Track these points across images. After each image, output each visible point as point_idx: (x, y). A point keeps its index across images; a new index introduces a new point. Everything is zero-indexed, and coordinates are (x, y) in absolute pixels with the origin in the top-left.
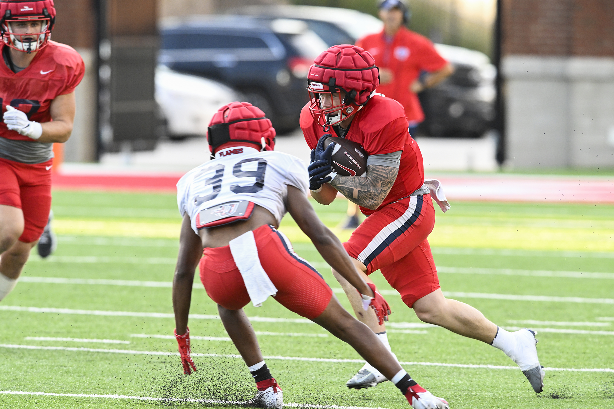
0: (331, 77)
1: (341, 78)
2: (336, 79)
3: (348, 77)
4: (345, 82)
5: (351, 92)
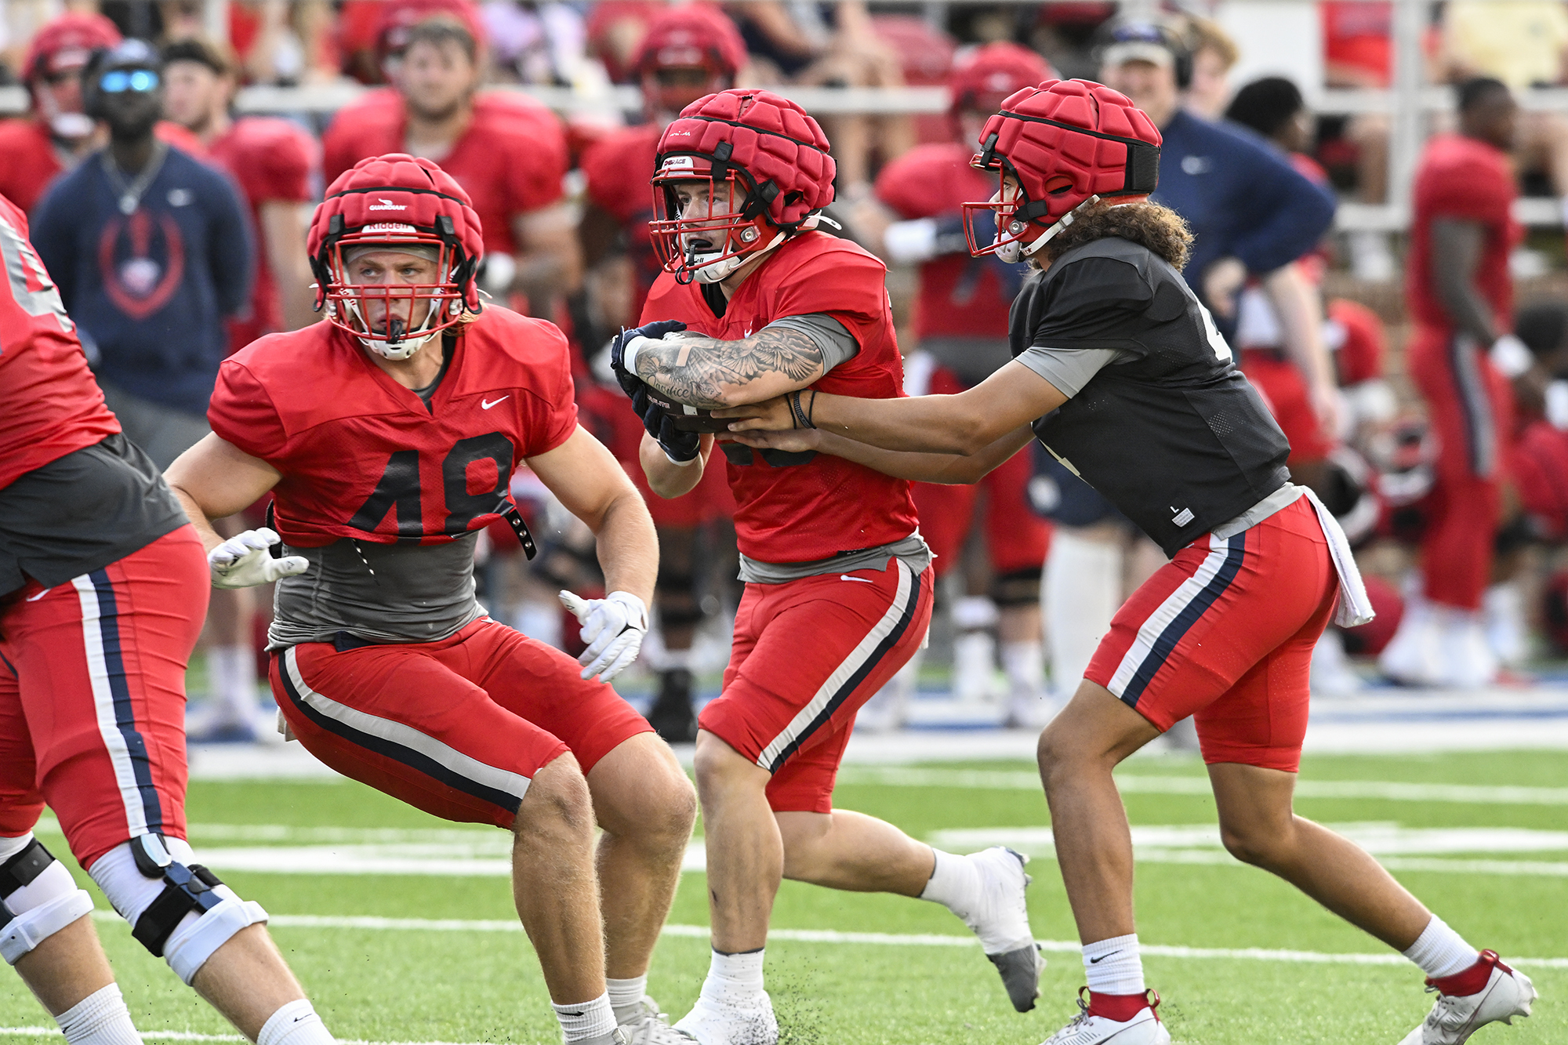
0: (722, 140)
1: (746, 147)
2: (733, 144)
3: (764, 147)
4: (755, 158)
5: (765, 184)
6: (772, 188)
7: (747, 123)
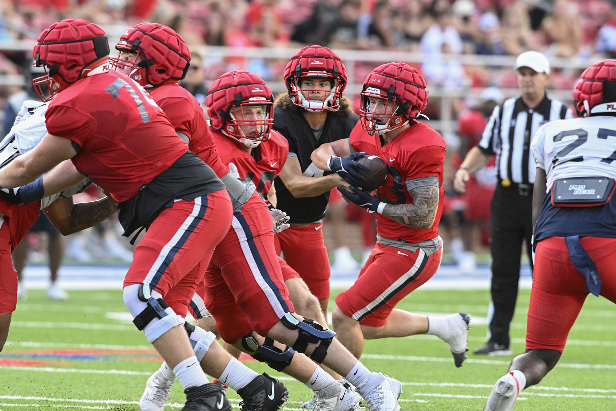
6: (408, 105)
7: (401, 80)
